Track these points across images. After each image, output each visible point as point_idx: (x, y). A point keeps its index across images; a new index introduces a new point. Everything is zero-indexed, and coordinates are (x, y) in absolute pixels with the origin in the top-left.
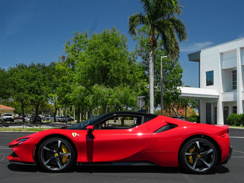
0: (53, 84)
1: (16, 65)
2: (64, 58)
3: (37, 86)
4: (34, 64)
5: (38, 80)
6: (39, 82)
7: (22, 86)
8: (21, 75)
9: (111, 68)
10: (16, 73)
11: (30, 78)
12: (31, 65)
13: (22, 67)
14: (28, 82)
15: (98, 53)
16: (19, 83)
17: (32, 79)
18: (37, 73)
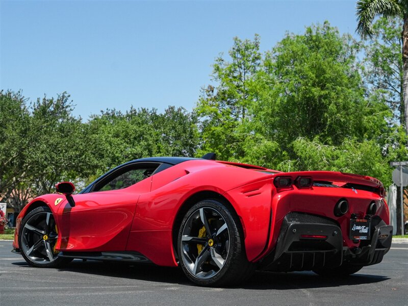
0: (174, 150)
1: (102, 111)
2: (213, 91)
3: (146, 152)
4: (135, 110)
5: (146, 140)
6: (150, 145)
7: (116, 153)
8: (114, 130)
9: (330, 103)
10: (103, 126)
11: (131, 135)
12: (129, 112)
13: (112, 117)
14: (127, 144)
15: (301, 71)
16: (111, 145)
17: (135, 138)
18: (145, 125)
